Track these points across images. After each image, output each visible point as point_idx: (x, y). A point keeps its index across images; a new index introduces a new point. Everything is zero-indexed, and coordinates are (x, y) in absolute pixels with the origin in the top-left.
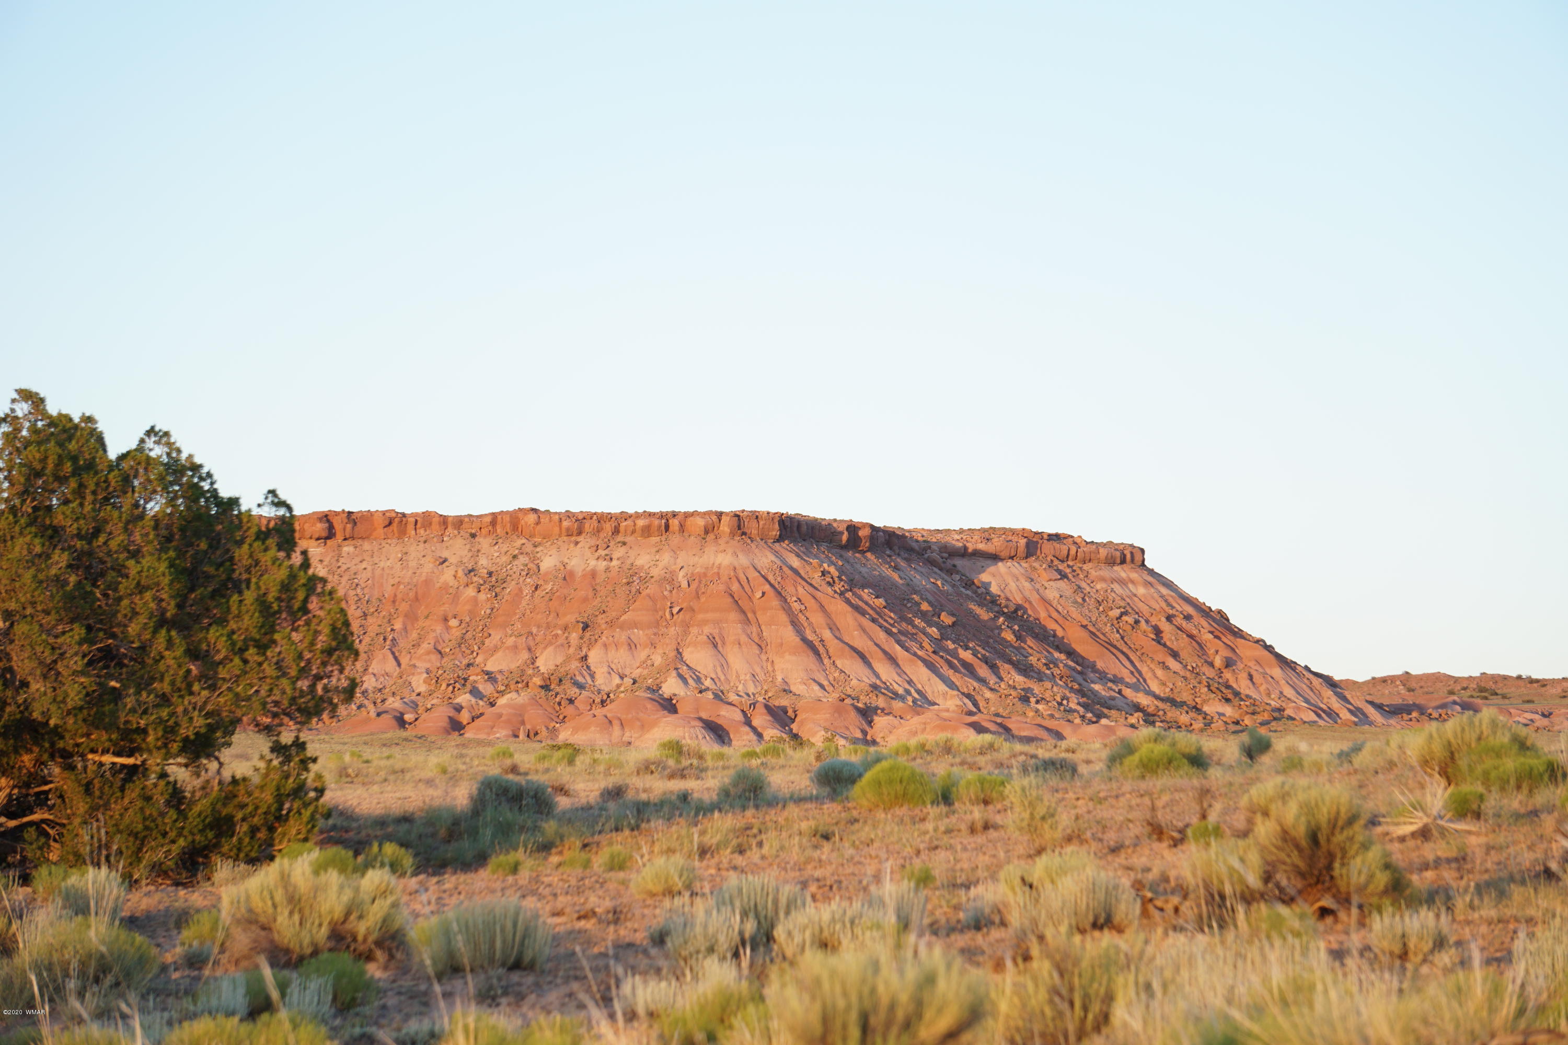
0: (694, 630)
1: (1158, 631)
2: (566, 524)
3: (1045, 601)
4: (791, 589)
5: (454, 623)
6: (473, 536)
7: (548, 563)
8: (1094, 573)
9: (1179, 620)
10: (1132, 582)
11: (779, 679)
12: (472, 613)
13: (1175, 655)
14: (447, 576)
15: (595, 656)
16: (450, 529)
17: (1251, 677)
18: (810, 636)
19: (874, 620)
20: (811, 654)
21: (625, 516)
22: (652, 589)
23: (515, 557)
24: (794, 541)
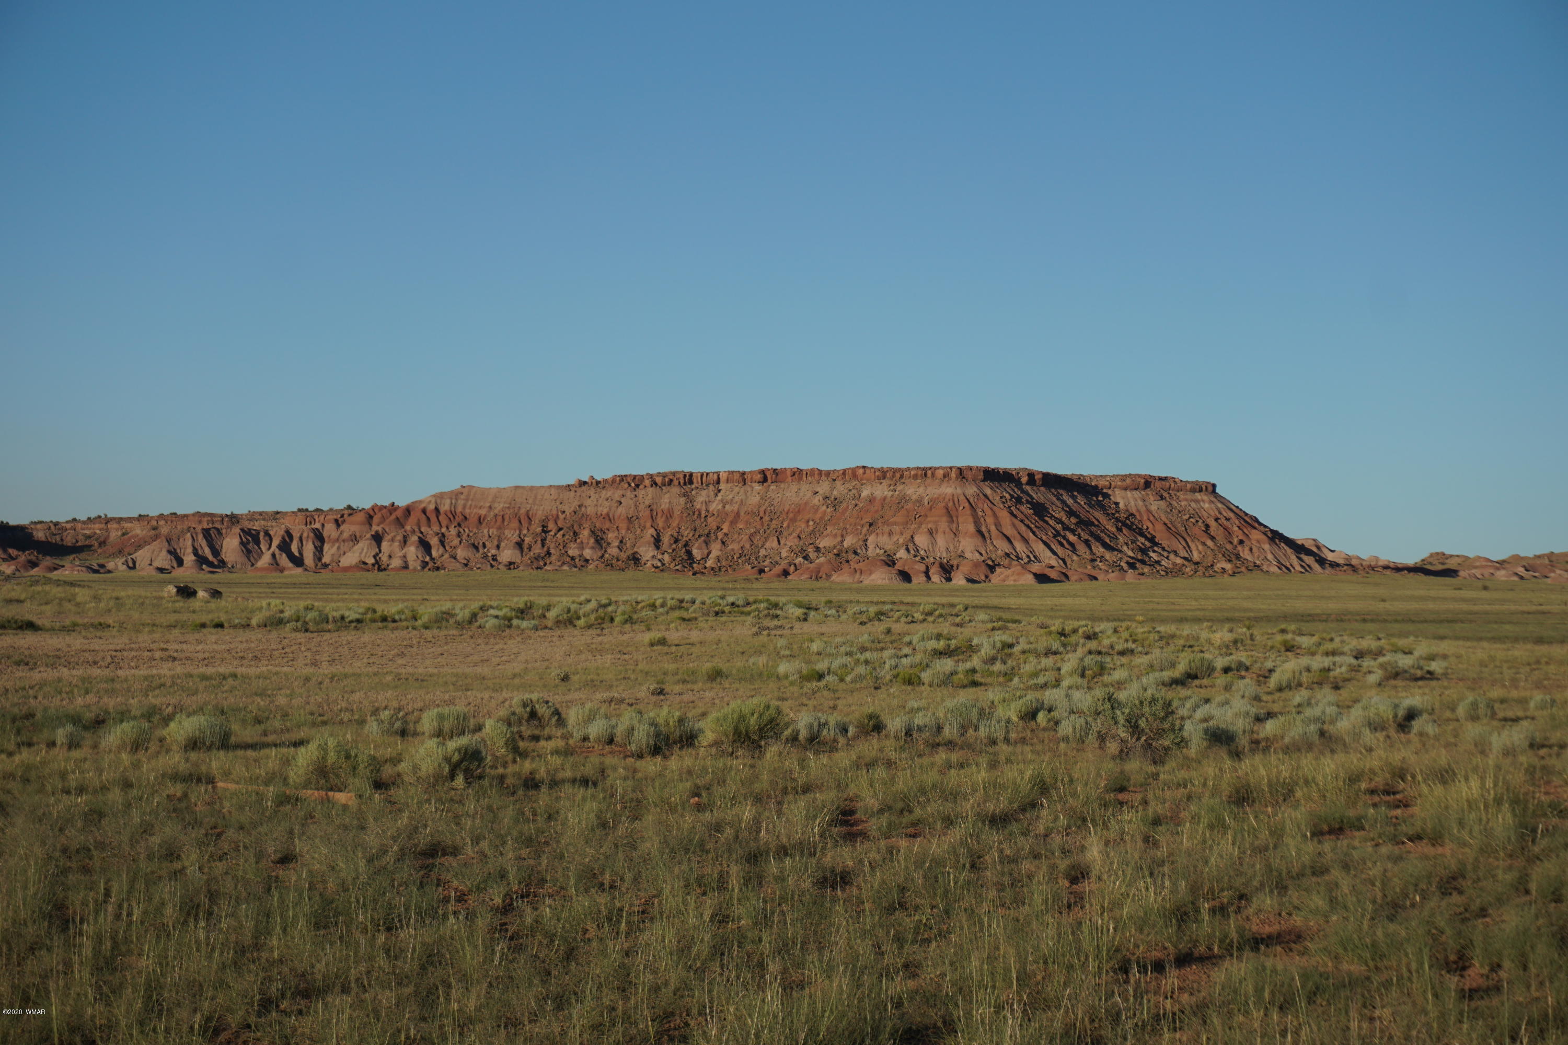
0: (923, 526)
1: (1207, 526)
2: (877, 474)
3: (1149, 511)
4: (980, 505)
5: (811, 523)
6: (834, 480)
7: (865, 493)
8: (1182, 497)
9: (1223, 521)
10: (1203, 501)
11: (961, 548)
12: (821, 518)
13: (1213, 538)
14: (816, 500)
15: (871, 539)
16: (823, 478)
17: (1251, 549)
18: (984, 529)
19: (1022, 521)
20: (980, 538)
21: (908, 469)
22: (910, 506)
23: (850, 490)
24: (992, 481)
